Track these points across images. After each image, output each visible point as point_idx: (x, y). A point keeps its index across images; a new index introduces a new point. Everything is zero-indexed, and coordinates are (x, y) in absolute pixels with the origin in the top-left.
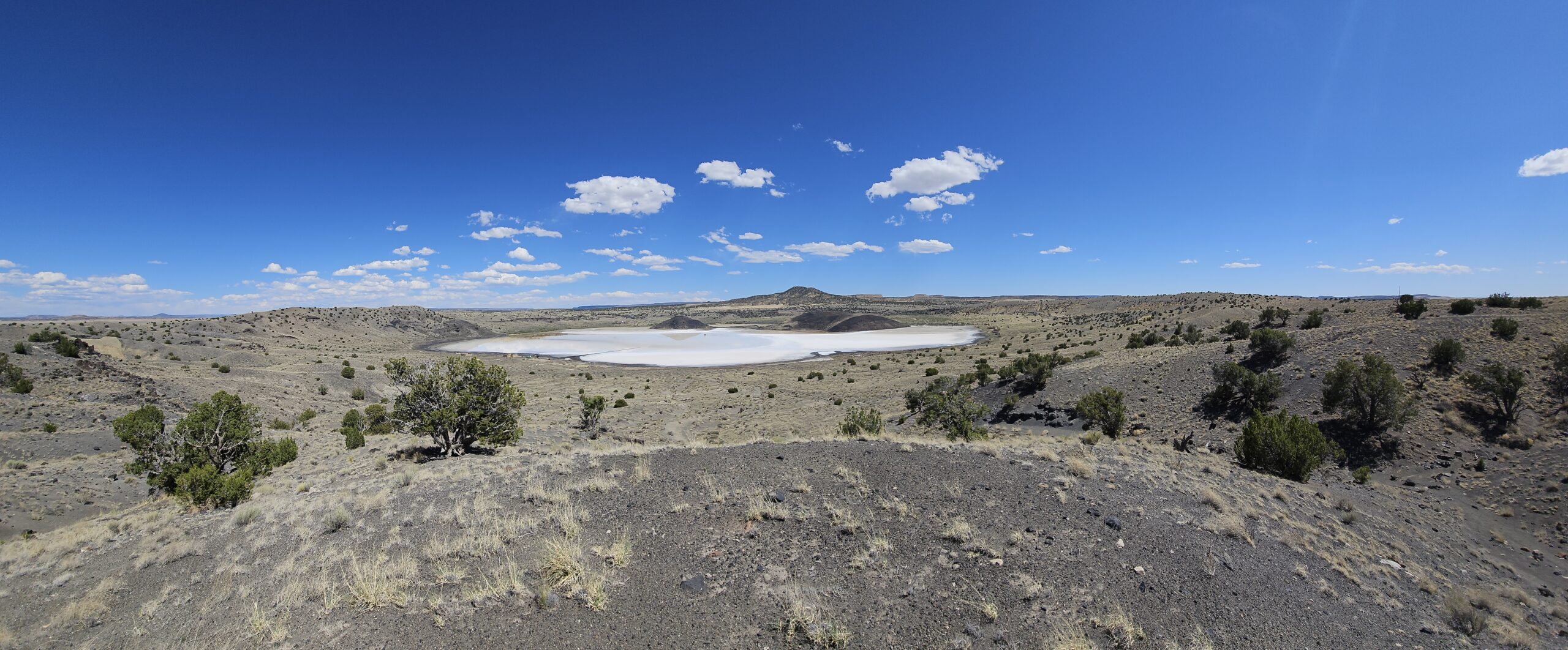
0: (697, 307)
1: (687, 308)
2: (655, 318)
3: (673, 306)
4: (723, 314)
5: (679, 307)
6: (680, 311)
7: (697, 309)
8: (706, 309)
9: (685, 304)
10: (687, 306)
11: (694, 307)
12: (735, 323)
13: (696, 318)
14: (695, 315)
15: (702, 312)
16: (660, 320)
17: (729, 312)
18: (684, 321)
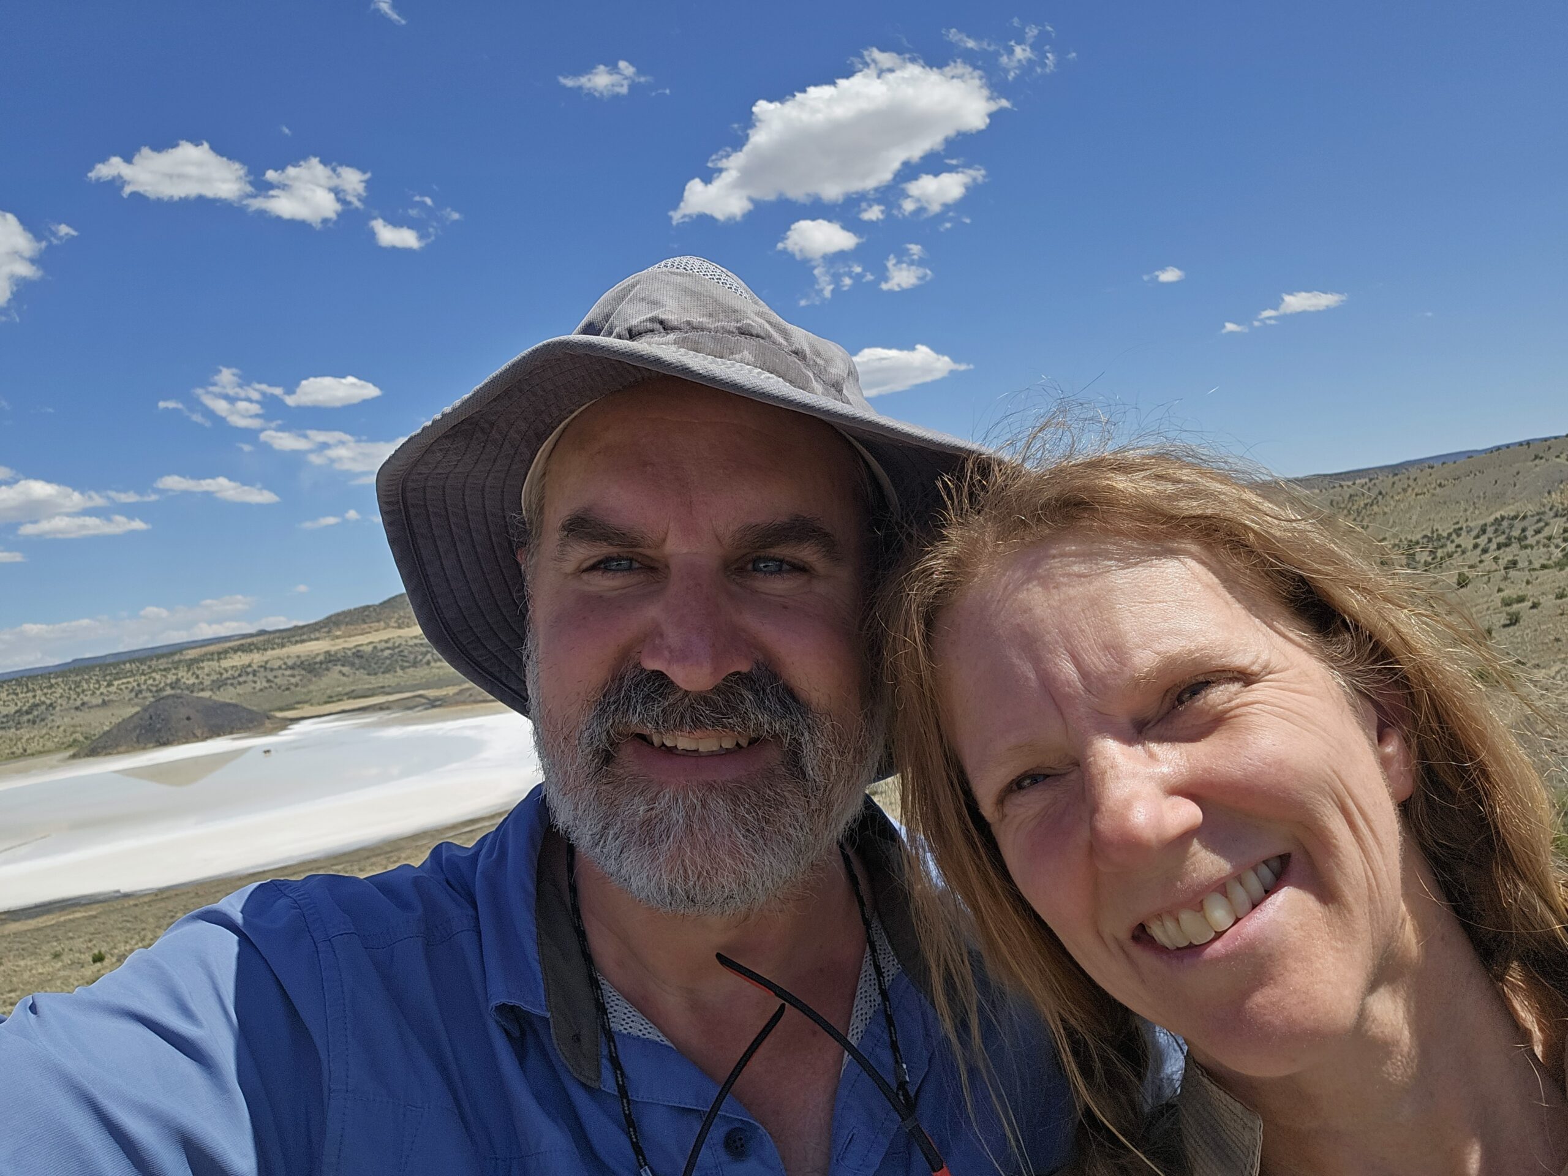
0: (222, 654)
1: (191, 663)
2: (81, 717)
3: (142, 661)
4: (311, 668)
5: (163, 663)
6: (171, 678)
7: (226, 663)
8: (257, 658)
9: (180, 648)
10: (191, 654)
11: (210, 656)
12: (352, 695)
13: (227, 695)
14: (219, 684)
15: (244, 670)
16: (102, 721)
17: (331, 659)
18: (184, 712)
